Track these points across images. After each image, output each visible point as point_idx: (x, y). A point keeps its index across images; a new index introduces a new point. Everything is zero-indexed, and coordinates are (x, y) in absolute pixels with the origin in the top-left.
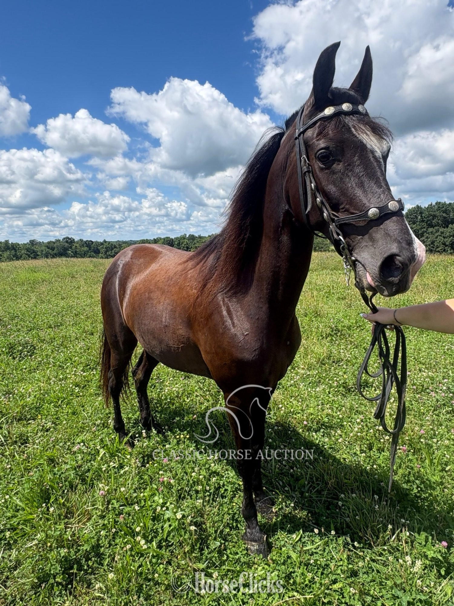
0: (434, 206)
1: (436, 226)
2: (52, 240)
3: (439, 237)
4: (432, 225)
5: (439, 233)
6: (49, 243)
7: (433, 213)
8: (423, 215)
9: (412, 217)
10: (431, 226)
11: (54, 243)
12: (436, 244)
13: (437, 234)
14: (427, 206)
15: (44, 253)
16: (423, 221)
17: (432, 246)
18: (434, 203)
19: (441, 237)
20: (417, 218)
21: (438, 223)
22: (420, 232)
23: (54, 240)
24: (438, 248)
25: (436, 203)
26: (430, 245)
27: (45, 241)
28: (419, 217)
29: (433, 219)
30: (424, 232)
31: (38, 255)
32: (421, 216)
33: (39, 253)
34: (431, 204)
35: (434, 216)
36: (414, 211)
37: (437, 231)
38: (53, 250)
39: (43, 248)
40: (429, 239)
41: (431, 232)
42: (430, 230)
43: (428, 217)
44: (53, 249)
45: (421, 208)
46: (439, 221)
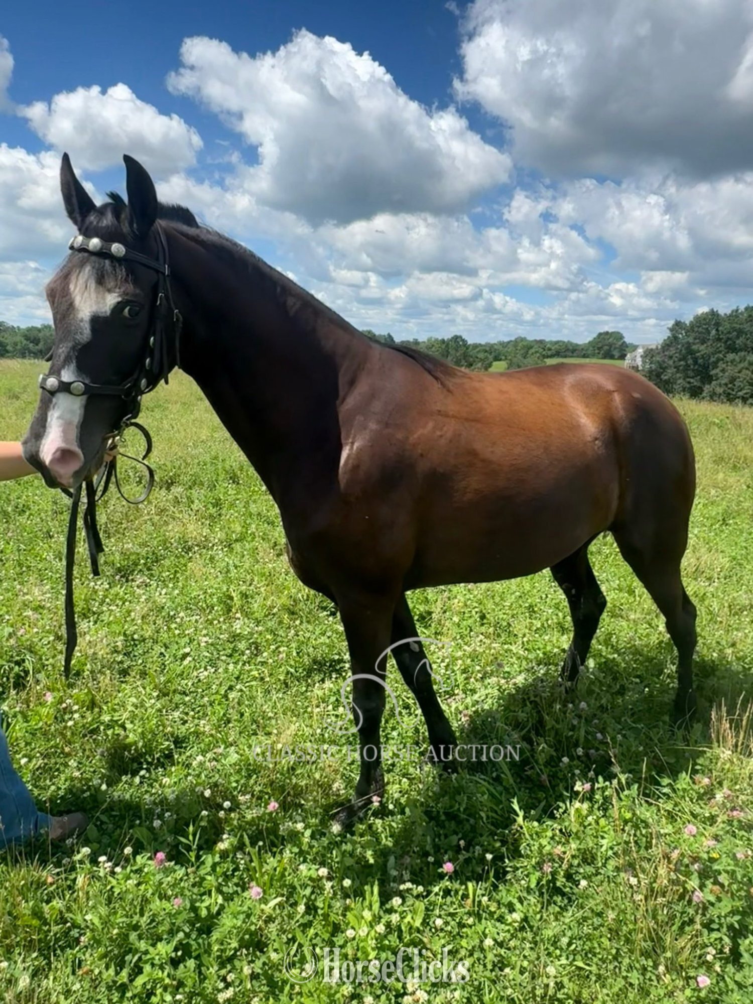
0: (742, 313)
1: (741, 350)
2: (35, 325)
3: (744, 371)
4: (736, 349)
5: (746, 364)
6: (30, 330)
7: (738, 326)
8: (720, 328)
9: (700, 329)
10: (732, 349)
11: (39, 330)
12: (737, 383)
13: (742, 365)
14: (729, 312)
15: (19, 347)
16: (719, 340)
17: (730, 386)
18: (742, 308)
19: (747, 372)
20: (709, 333)
21: (746, 345)
22: (712, 359)
23: (39, 326)
24: (740, 391)
25: (746, 309)
26: (726, 385)
27: (23, 326)
28: (714, 332)
29: (738, 337)
30: (718, 360)
31: (7, 352)
32: (717, 330)
33: (9, 348)
34: (737, 310)
35: (740, 332)
36: (704, 319)
37: (743, 360)
38: (37, 345)
39: (18, 339)
40: (727, 374)
41: (732, 362)
42: (731, 356)
43: (729, 333)
44: (36, 341)
45: (718, 315)
46: (748, 342)
